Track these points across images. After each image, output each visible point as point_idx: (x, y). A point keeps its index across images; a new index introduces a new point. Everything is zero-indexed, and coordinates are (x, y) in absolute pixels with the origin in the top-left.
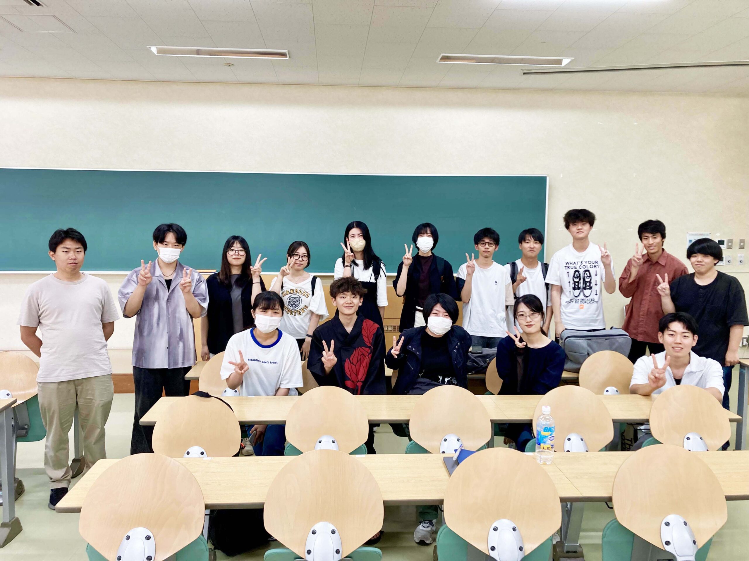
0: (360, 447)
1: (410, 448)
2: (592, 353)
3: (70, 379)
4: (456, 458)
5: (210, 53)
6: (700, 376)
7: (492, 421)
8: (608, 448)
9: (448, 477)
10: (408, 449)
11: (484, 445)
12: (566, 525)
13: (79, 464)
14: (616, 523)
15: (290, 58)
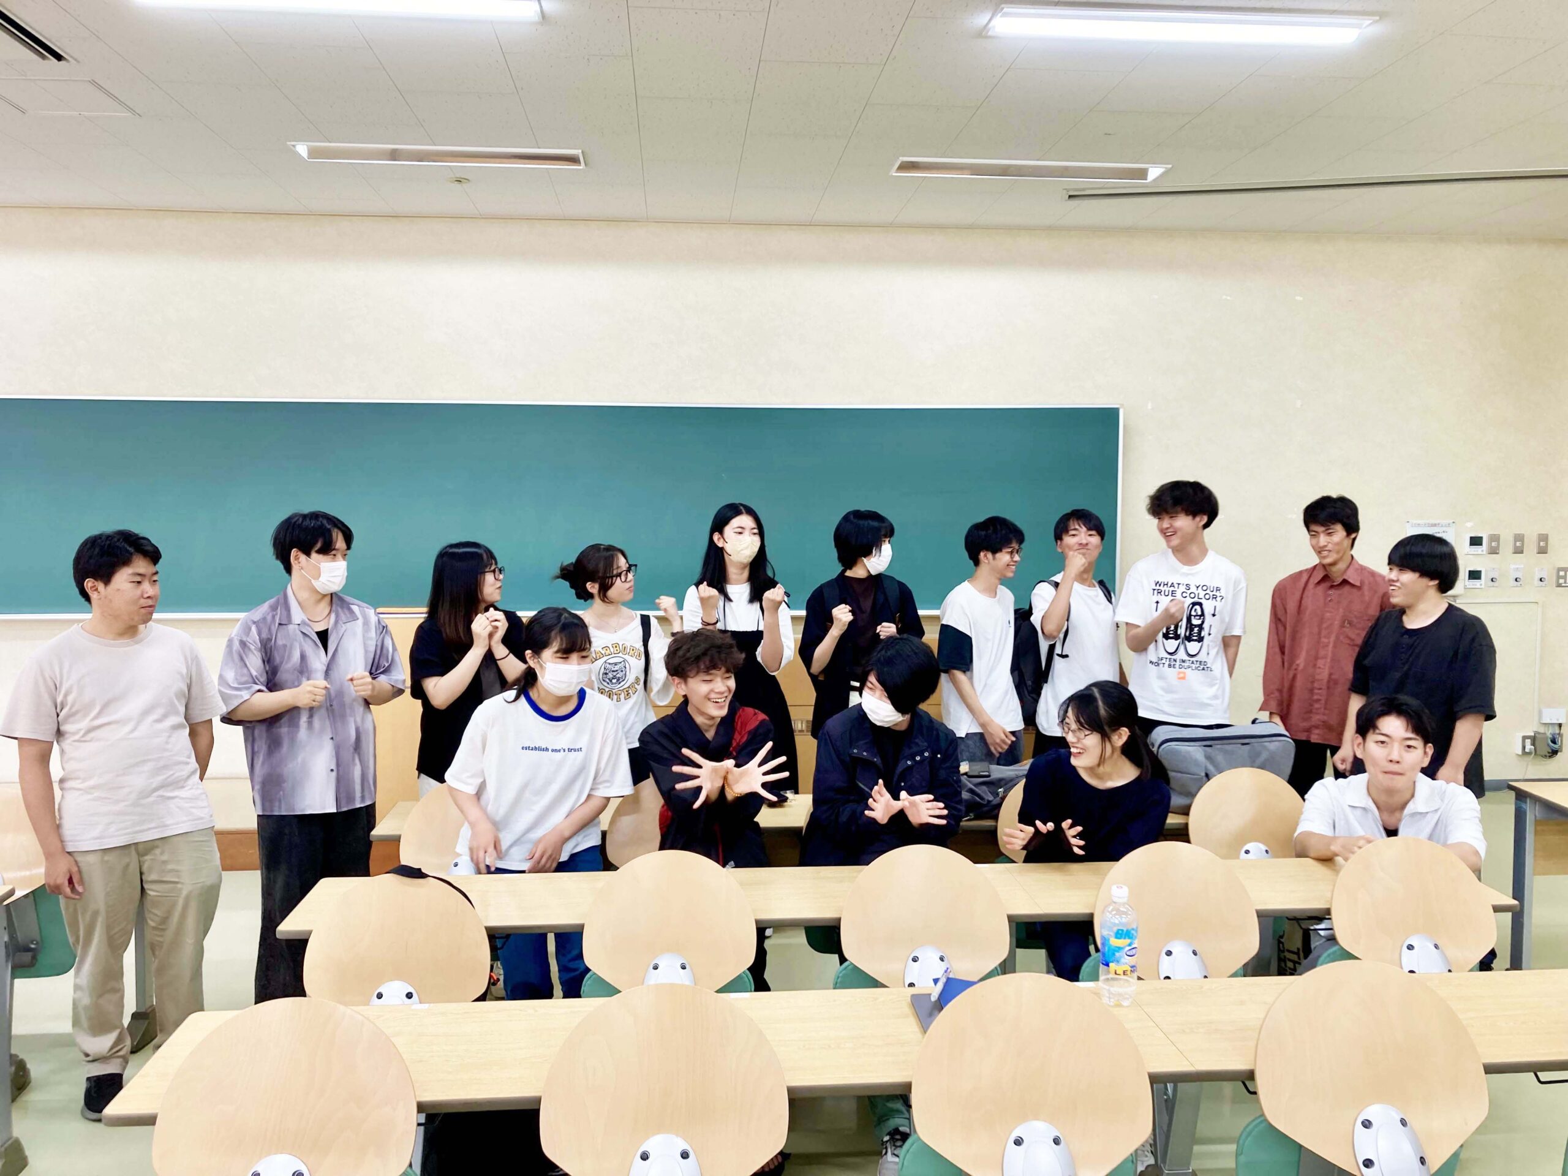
0: (739, 978)
1: (842, 977)
2: (1215, 773)
3: (128, 841)
4: (937, 996)
5: (421, 157)
6: (1435, 821)
7: (1011, 919)
8: (1249, 971)
9: (919, 1035)
10: (839, 980)
11: (996, 968)
12: (1165, 1131)
13: (147, 1022)
14: (1263, 1125)
15: (586, 165)
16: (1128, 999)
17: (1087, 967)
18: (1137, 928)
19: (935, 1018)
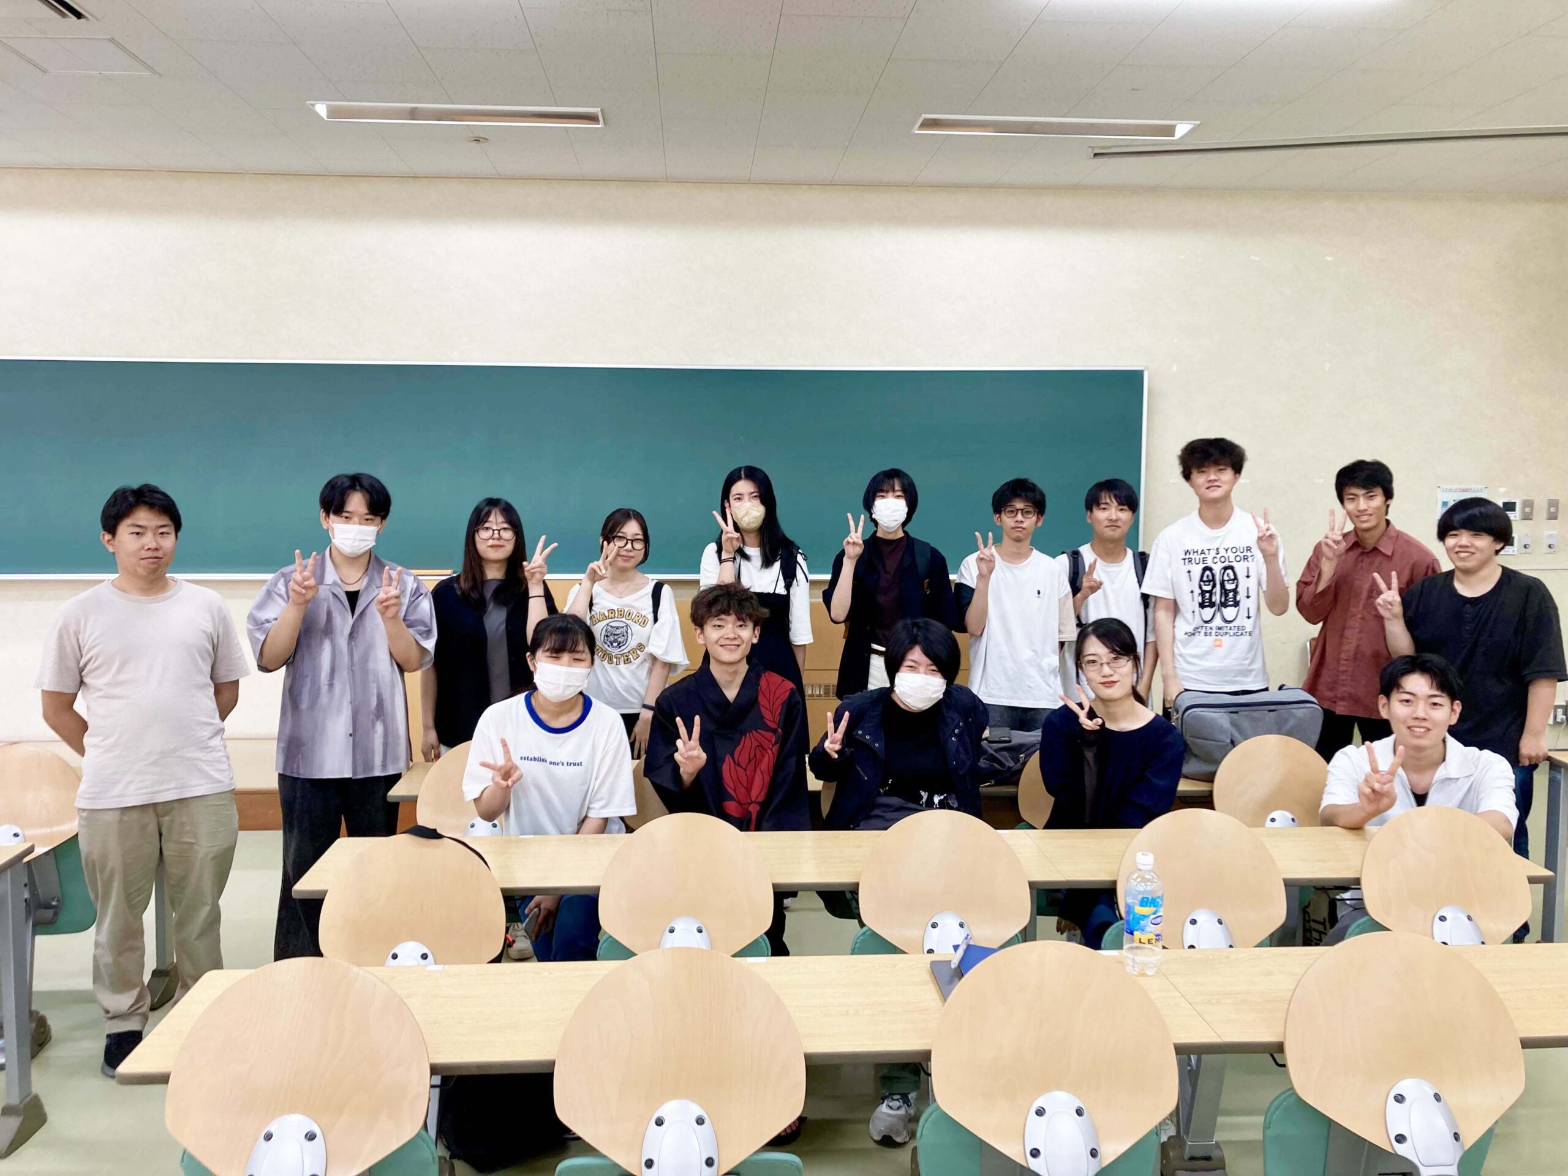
0: (755, 942)
1: (860, 942)
2: (1241, 740)
3: (147, 802)
4: (957, 963)
5: (438, 116)
6: (1466, 788)
7: (1032, 885)
8: (1275, 940)
9: (941, 1005)
10: (857, 945)
11: (1016, 935)
12: (1188, 1103)
13: (167, 979)
14: (1292, 1099)
15: (605, 124)
16: (1152, 968)
17: (1109, 935)
18: (1163, 896)
19: (955, 986)
